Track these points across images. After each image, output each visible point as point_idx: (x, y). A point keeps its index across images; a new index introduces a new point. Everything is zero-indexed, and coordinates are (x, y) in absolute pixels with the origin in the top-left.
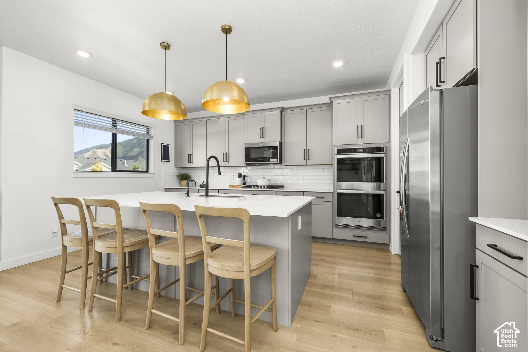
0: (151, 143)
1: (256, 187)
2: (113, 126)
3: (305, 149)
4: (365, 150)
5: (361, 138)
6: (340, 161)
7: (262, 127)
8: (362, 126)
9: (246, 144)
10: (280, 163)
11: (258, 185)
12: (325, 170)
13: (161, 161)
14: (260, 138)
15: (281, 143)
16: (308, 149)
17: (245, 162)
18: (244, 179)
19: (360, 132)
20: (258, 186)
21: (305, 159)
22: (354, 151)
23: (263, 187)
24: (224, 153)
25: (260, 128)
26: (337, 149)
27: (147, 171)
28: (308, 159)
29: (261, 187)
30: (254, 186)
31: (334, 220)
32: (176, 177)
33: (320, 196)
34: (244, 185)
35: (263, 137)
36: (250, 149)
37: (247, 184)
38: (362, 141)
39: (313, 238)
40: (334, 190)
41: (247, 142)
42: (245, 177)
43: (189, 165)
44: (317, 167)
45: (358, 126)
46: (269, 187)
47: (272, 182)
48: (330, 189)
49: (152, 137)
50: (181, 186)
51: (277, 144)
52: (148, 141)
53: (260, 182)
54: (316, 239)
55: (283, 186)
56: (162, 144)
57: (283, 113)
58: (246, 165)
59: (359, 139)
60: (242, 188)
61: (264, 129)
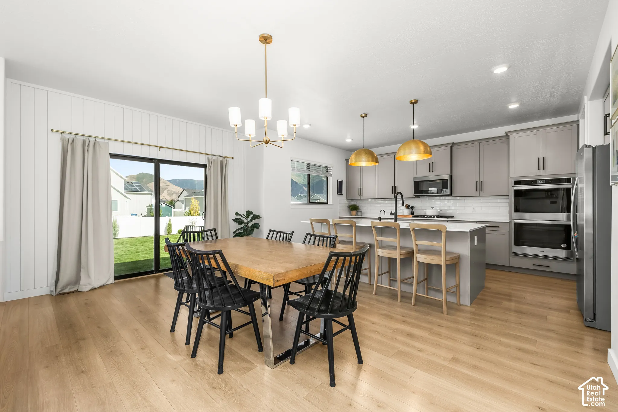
0: (331, 179)
1: (426, 217)
2: (308, 169)
3: (478, 181)
4: (548, 182)
5: (542, 170)
6: (518, 193)
7: (431, 162)
8: (544, 158)
9: (414, 178)
10: (451, 195)
11: (428, 214)
12: (501, 201)
13: (337, 194)
14: (429, 172)
15: (451, 176)
16: (481, 181)
17: (414, 194)
18: (413, 209)
19: (542, 163)
20: (427, 216)
21: (478, 190)
22: (535, 182)
23: (432, 217)
24: (393, 186)
25: (429, 163)
26: (515, 181)
27: (327, 203)
28: (481, 191)
29: (431, 217)
30: (424, 216)
31: (510, 248)
32: (347, 208)
33: (494, 226)
34: (412, 215)
35: (432, 171)
36: (420, 182)
37: (415, 214)
38: (543, 172)
39: (487, 265)
40: (511, 221)
41: (416, 176)
42: (413, 207)
43: (359, 197)
44: (491, 197)
45: (539, 158)
46: (438, 217)
47: (441, 212)
48: (506, 219)
49: (331, 175)
50: (351, 215)
51: (447, 177)
52: (327, 178)
53: (429, 212)
54: (489, 266)
55: (453, 217)
56: (338, 180)
57: (454, 148)
58: (414, 197)
59: (540, 170)
60: (412, 217)
61: (433, 164)
